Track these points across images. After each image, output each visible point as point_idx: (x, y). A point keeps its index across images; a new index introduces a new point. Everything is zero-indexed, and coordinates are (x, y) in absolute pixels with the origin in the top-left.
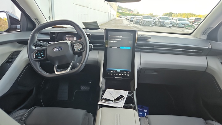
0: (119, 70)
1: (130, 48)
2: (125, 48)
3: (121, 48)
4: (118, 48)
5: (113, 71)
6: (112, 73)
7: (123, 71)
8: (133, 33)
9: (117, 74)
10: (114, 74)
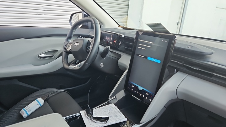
0: (140, 88)
1: (159, 62)
2: (154, 60)
3: (149, 58)
4: (146, 57)
5: (135, 86)
6: (133, 88)
7: (146, 92)
8: (168, 40)
9: (138, 93)
10: (135, 91)
